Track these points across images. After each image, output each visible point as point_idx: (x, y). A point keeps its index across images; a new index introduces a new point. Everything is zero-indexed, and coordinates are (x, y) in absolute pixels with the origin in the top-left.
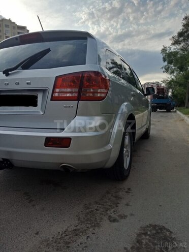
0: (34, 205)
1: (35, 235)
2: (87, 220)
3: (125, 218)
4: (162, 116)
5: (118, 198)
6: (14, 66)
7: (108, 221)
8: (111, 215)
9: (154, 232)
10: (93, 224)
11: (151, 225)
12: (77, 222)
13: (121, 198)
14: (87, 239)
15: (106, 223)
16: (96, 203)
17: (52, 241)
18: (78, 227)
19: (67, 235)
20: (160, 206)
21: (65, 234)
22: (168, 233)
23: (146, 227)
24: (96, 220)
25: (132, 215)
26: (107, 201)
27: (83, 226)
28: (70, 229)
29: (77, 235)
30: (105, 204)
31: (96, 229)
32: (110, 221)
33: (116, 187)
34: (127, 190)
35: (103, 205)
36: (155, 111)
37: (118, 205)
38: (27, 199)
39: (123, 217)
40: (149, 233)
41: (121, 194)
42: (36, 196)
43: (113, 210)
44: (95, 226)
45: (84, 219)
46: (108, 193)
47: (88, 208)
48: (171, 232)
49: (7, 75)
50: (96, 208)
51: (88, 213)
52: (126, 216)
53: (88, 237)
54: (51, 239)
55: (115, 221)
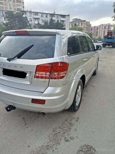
0: (27, 127)
1: (28, 148)
2: (53, 140)
3: (73, 140)
4: (108, 52)
5: (71, 124)
6: (12, 57)
7: (64, 141)
8: (66, 137)
9: (87, 150)
10: (56, 143)
11: (85, 145)
12: (49, 140)
13: (73, 125)
14: (53, 152)
15: (63, 142)
16: (59, 127)
17: (36, 152)
18: (49, 144)
19: (43, 149)
20: (93, 132)
21: (42, 148)
22: (93, 151)
23: (83, 146)
24: (58, 140)
25: (77, 137)
26: (65, 126)
27: (51, 143)
28: (45, 145)
29: (48, 149)
30: (64, 129)
31: (58, 145)
32: (65, 141)
33: (71, 117)
34: (76, 119)
35: (63, 129)
36: (104, 47)
37: (71, 130)
38: (24, 123)
39: (72, 138)
40: (84, 150)
41: (73, 121)
42: (28, 120)
43: (68, 133)
44: (57, 144)
45: (52, 138)
46: (66, 120)
47: (55, 131)
48: (95, 151)
49: (9, 61)
50: (59, 131)
51: (54, 135)
52: (74, 138)
53: (53, 151)
54: (35, 151)
55: (67, 141)
